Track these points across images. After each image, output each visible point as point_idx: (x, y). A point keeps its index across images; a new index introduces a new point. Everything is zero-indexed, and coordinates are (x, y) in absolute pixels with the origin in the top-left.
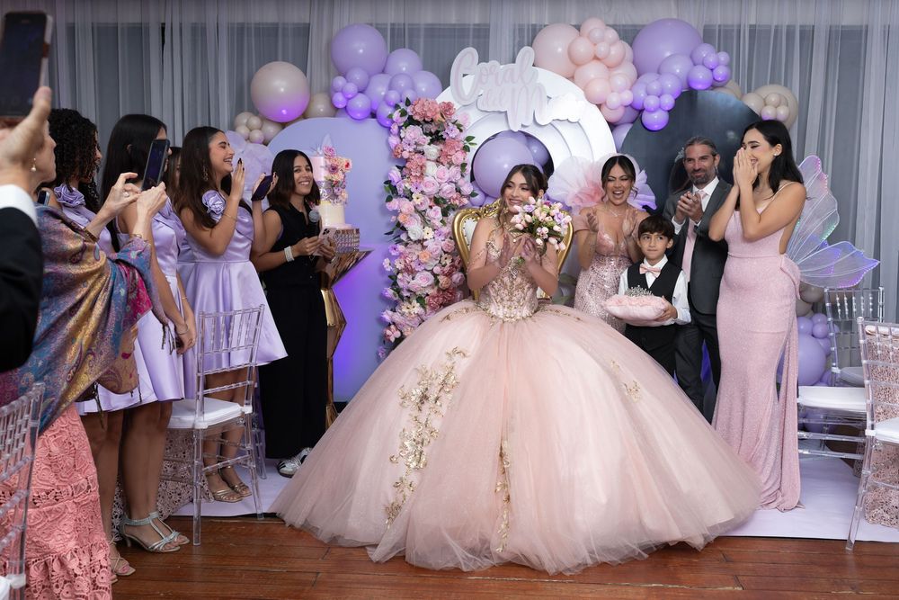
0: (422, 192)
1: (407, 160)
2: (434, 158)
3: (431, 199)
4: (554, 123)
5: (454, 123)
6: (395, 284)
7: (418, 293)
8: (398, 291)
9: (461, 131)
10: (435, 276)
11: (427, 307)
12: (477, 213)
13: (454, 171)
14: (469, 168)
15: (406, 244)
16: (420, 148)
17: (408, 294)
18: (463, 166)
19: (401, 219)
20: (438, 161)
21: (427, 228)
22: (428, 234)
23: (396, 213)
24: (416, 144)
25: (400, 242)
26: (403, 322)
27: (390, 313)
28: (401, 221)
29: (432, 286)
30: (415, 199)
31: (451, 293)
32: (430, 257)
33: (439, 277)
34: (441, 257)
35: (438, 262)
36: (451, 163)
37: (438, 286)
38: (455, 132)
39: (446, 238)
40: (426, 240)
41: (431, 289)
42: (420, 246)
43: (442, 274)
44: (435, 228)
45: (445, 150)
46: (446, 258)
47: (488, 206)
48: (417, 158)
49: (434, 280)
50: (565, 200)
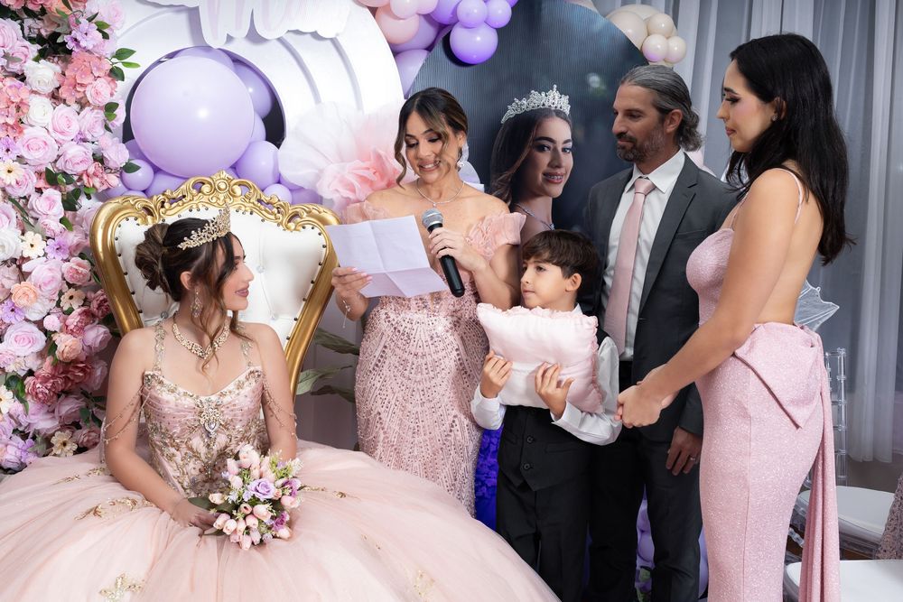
0: (20, 158)
2: (50, 89)
3: (39, 174)
4: (291, 39)
5: (90, 20)
7: (10, 368)
9: (106, 36)
10: (46, 332)
11: (29, 398)
12: (146, 208)
13: (92, 117)
14: (121, 114)
16: (15, 67)
18: (110, 108)
20: (55, 97)
21: (29, 234)
22: (33, 246)
24: (6, 56)
29: (40, 355)
30: (2, 174)
31: (82, 370)
32: (36, 296)
33: (55, 337)
34: (61, 294)
35: (55, 304)
36: (83, 101)
37: (54, 355)
38: (92, 39)
39: (72, 255)
40: (28, 259)
41: (39, 362)
42: (14, 271)
43: (61, 331)
44: (48, 234)
45: (72, 74)
46: (71, 298)
47: (168, 193)
48: (10, 87)
49: (44, 343)
50: (317, 185)
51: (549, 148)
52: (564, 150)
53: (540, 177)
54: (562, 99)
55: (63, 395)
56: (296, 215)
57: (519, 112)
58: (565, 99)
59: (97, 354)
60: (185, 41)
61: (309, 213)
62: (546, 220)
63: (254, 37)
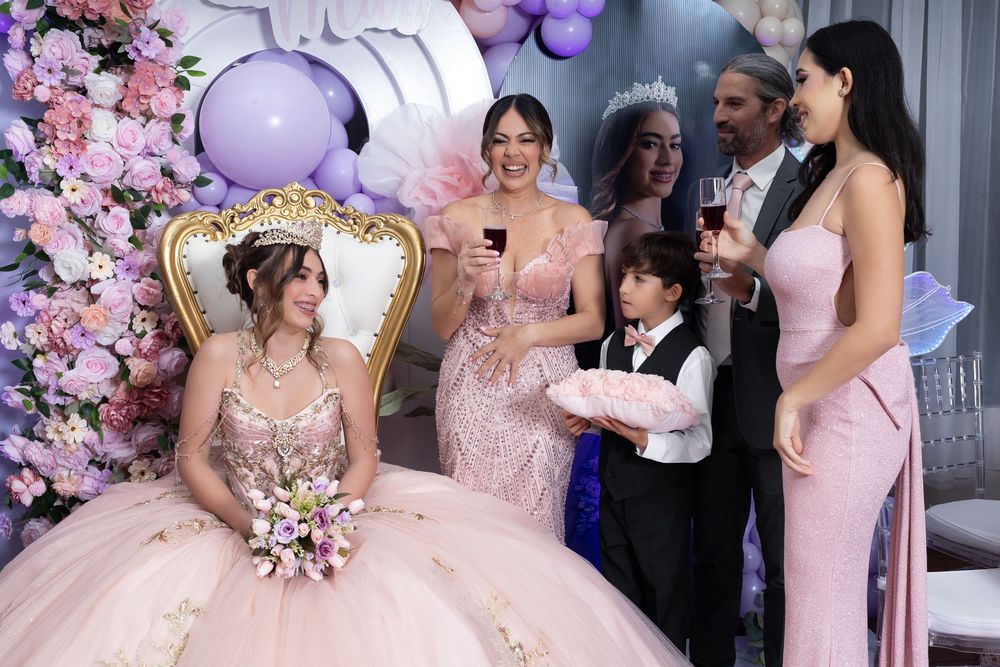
0: (84, 176)
1: (48, 105)
2: (112, 102)
3: (105, 192)
4: (370, 37)
5: (151, 28)
6: (29, 376)
7: (84, 396)
8: (37, 392)
9: (169, 44)
10: (120, 358)
11: (104, 426)
12: (215, 224)
13: (158, 130)
14: (189, 125)
15: (51, 292)
16: (75, 80)
17: (60, 401)
18: (177, 120)
19: (36, 235)
20: (119, 110)
21: (97, 255)
22: (101, 267)
23: (24, 222)
24: (65, 69)
25: (36, 286)
26: (49, 462)
27: (21, 441)
28: (36, 241)
29: (115, 381)
30: (66, 193)
31: (158, 395)
32: (106, 319)
33: (128, 362)
34: (133, 316)
35: (127, 327)
36: (148, 113)
37: (128, 380)
38: (155, 47)
39: (142, 276)
40: (97, 281)
41: (113, 389)
42: (83, 294)
43: (135, 355)
44: (117, 254)
45: (135, 85)
46: (144, 320)
47: (238, 207)
48: (71, 101)
49: (117, 369)
50: (398, 193)
51: (655, 144)
52: (672, 146)
53: (647, 176)
54: (669, 91)
55: (139, 424)
56: (373, 225)
57: (622, 106)
58: (672, 91)
59: (173, 379)
60: (257, 45)
61: (386, 223)
62: (655, 223)
63: (329, 37)
